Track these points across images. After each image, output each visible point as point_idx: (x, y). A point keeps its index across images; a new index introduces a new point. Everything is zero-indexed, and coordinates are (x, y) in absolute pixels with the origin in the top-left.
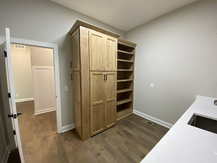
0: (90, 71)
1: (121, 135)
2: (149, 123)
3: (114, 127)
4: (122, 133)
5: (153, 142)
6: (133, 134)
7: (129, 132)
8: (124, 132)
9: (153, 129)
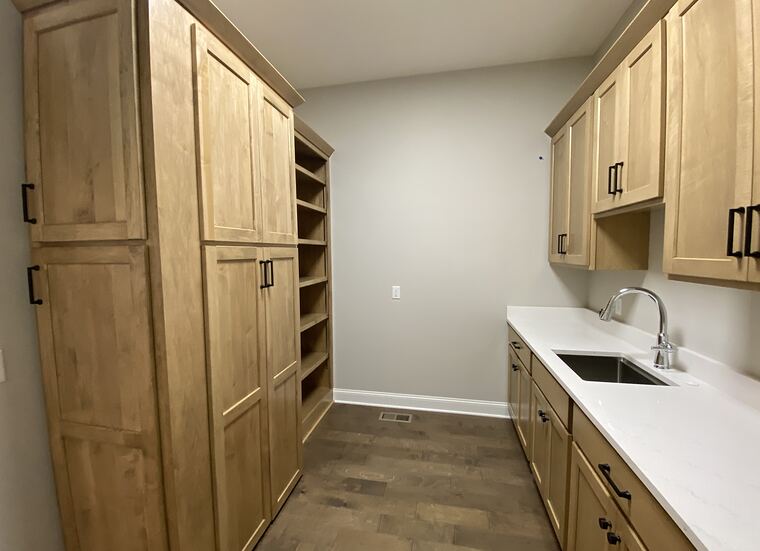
0: (203, 243)
1: (345, 505)
2: (399, 418)
3: (300, 485)
4: (344, 496)
5: (449, 474)
6: (382, 476)
7: (366, 478)
8: (350, 488)
9: (421, 433)
